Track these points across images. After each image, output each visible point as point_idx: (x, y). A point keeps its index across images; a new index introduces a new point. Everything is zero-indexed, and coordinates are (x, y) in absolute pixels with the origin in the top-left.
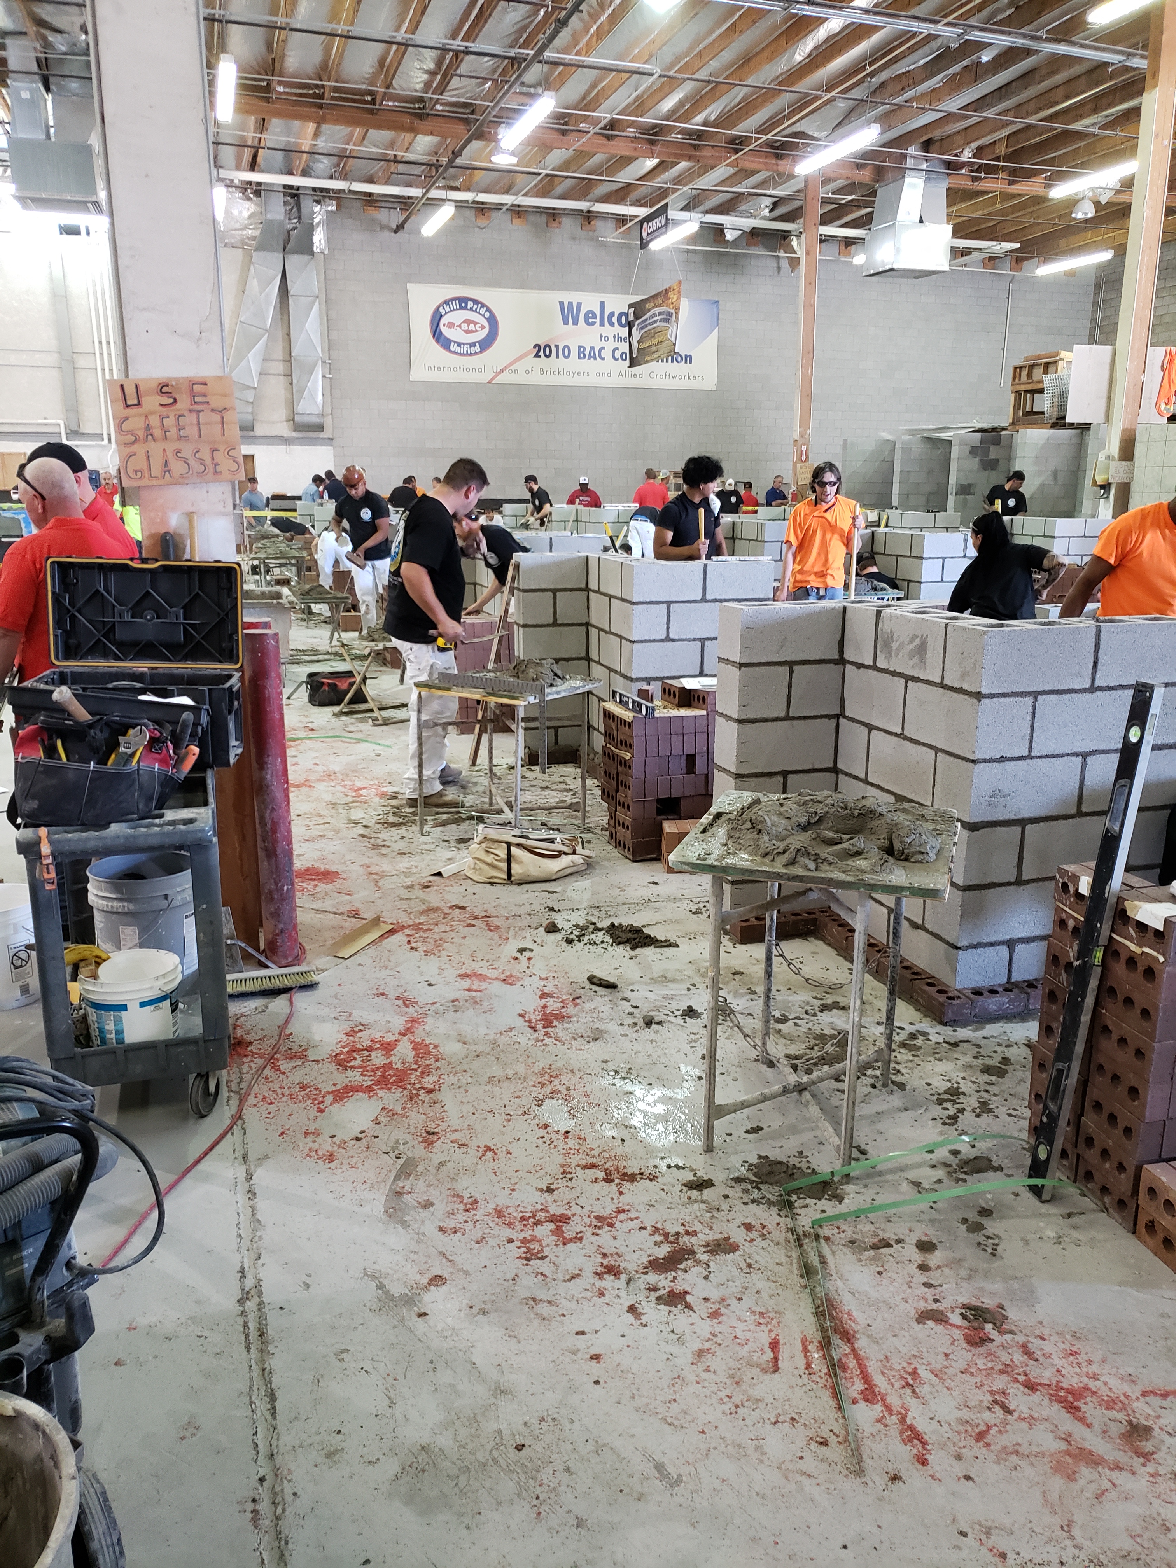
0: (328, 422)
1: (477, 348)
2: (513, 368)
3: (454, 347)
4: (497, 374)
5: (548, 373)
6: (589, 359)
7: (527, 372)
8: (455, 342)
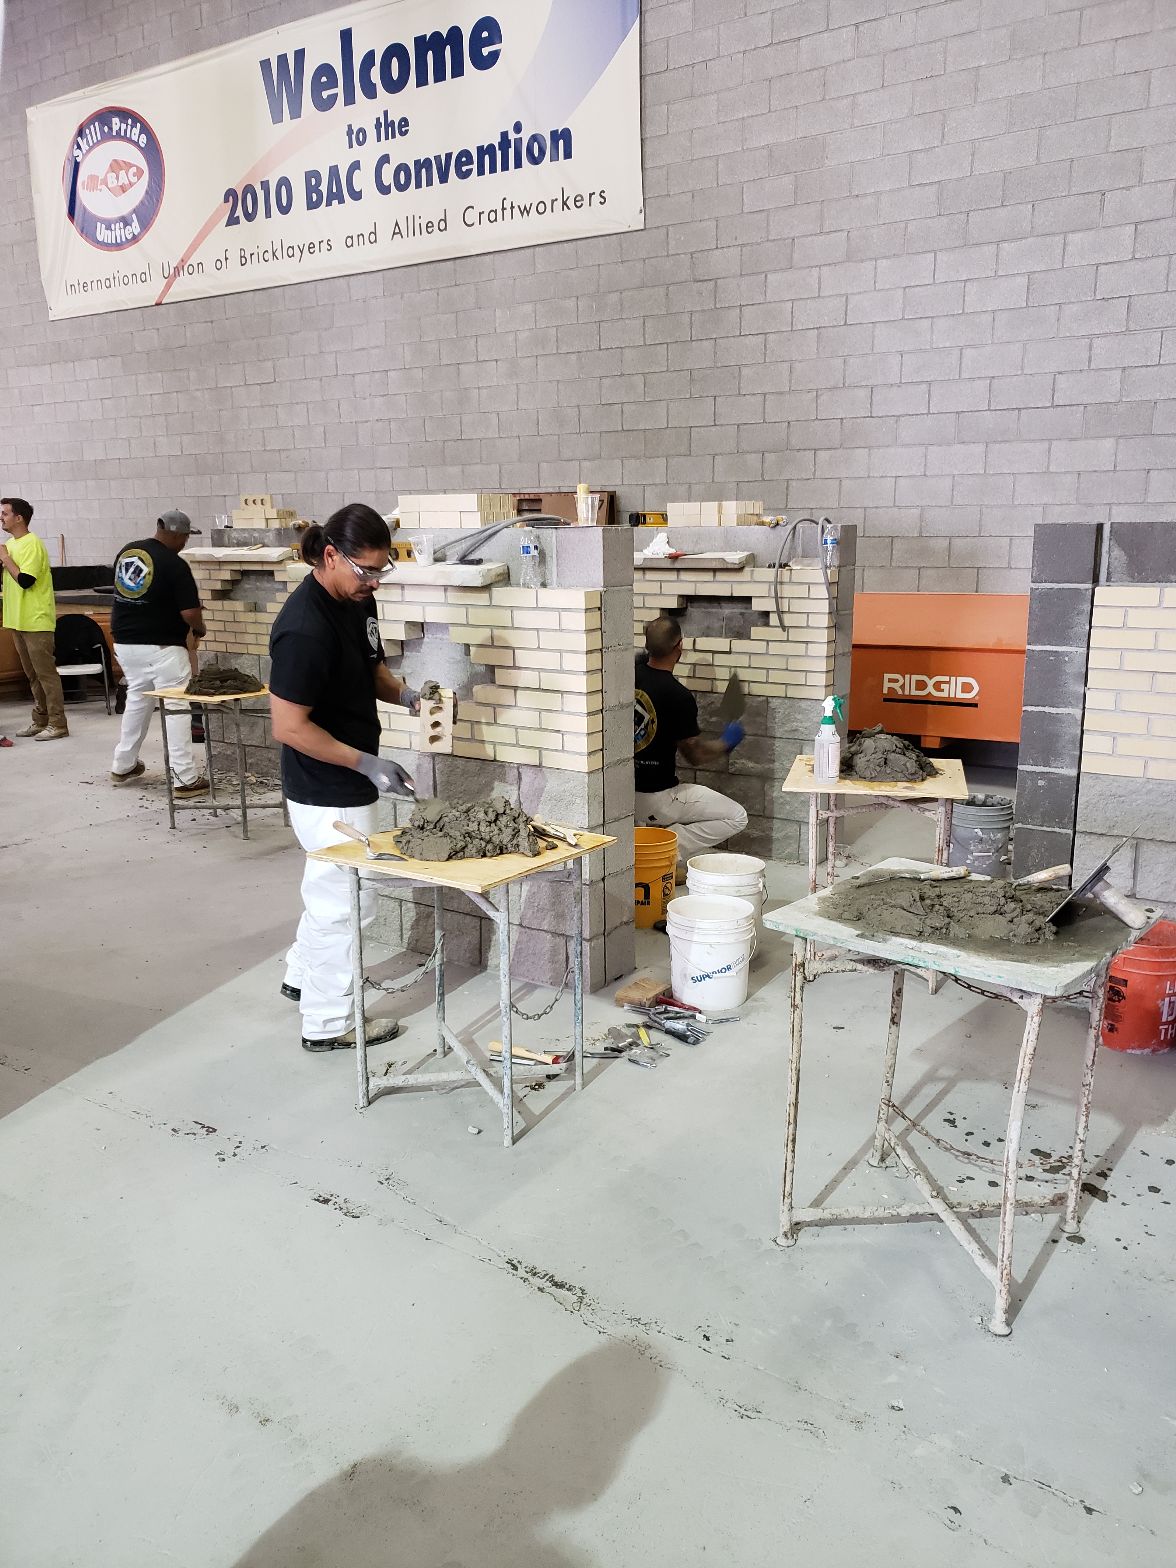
1: (135, 228)
2: (193, 260)
3: (103, 234)
4: (170, 279)
5: (255, 257)
6: (329, 204)
7: (220, 264)
8: (103, 221)
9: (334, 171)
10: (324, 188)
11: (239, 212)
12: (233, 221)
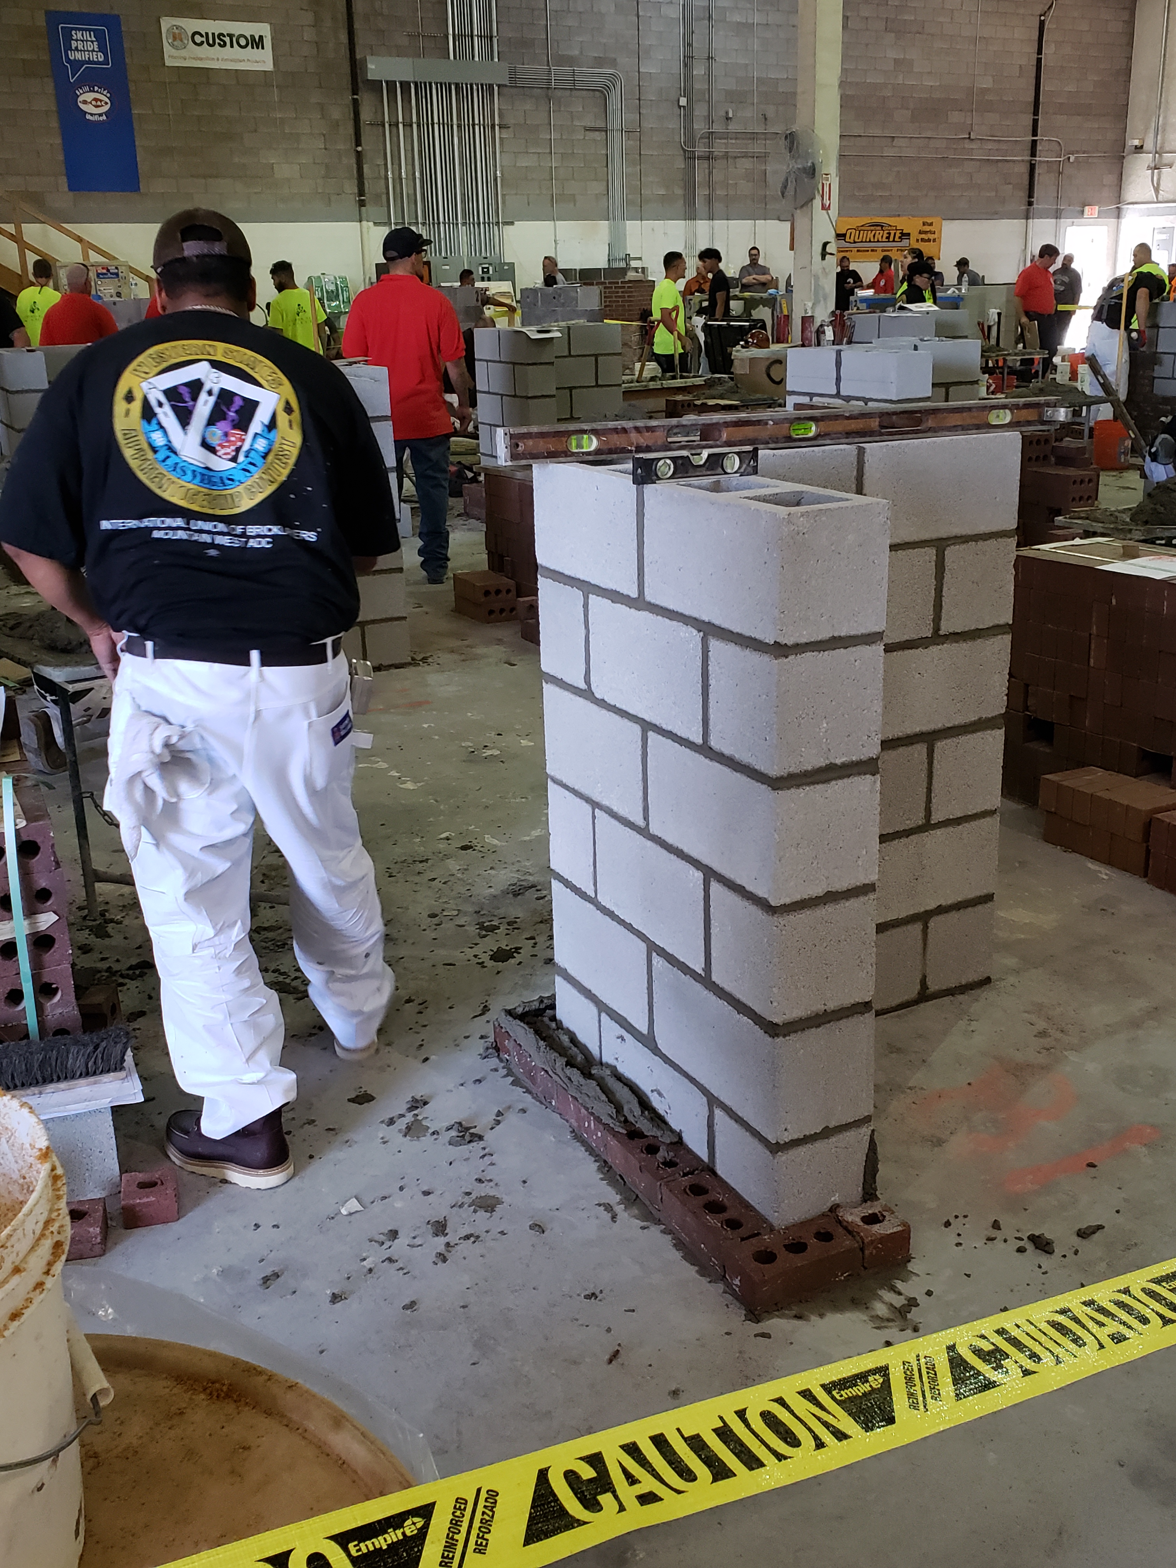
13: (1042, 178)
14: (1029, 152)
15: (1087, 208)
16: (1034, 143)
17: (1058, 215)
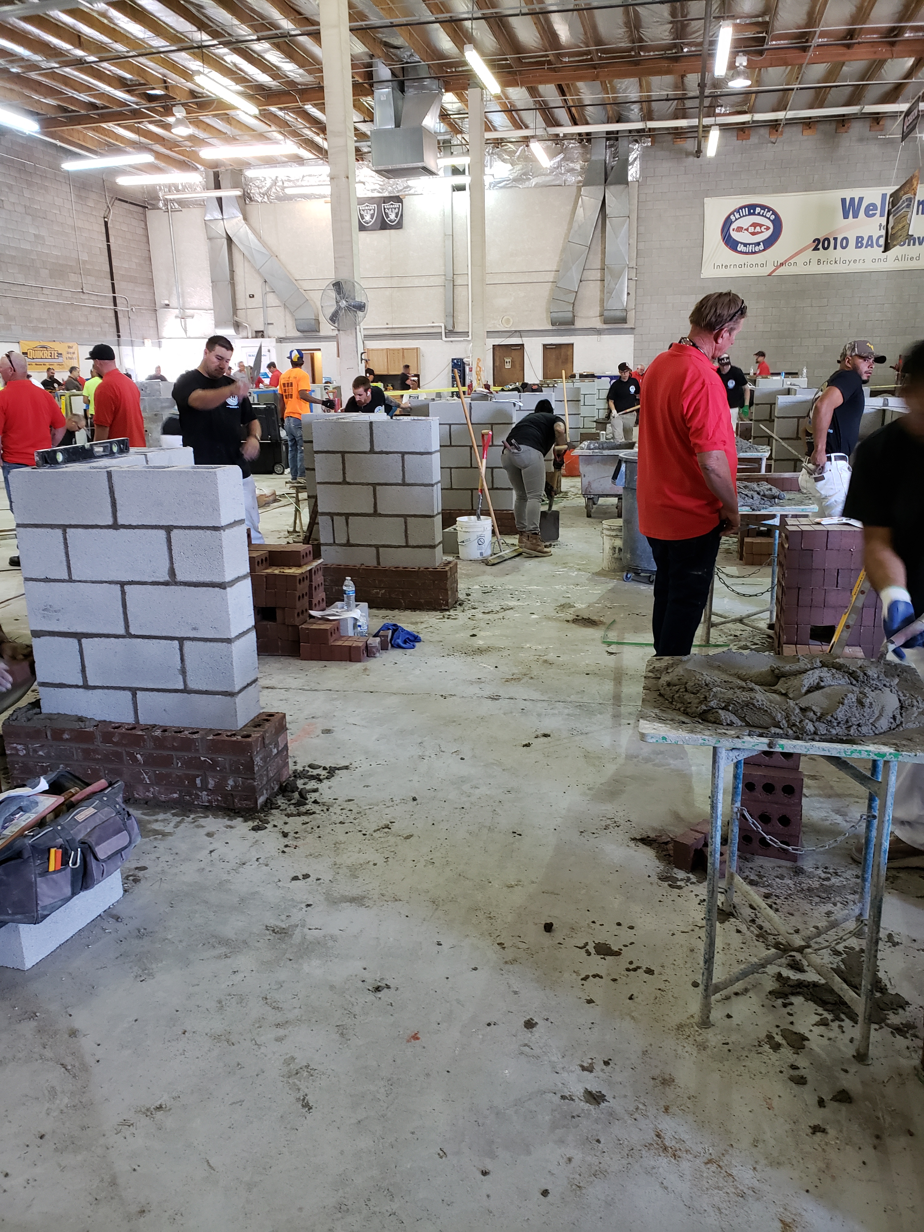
0: (631, 315)
1: (762, 247)
2: (792, 261)
3: (740, 248)
4: (777, 267)
5: (825, 263)
6: (866, 247)
7: (805, 264)
8: (741, 243)
9: (870, 238)
10: (865, 242)
11: (820, 246)
12: (816, 249)
13: (122, 321)
14: (112, 304)
15: (146, 341)
16: (114, 298)
17: (132, 344)
